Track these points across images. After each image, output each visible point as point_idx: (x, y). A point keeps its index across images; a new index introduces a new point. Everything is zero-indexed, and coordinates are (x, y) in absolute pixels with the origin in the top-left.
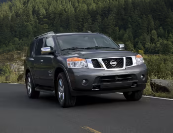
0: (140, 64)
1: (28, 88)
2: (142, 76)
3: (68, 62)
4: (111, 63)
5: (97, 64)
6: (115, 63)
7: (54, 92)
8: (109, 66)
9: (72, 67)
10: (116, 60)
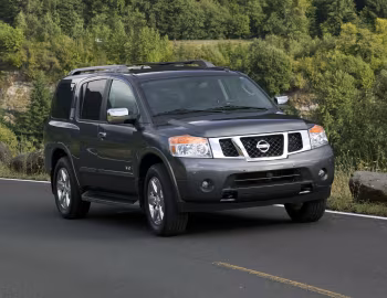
0: (318, 145)
1: (60, 194)
2: (322, 172)
3: (171, 145)
4: (258, 146)
5: (229, 148)
6: (267, 146)
7: (137, 203)
8: (254, 153)
9: (179, 154)
10: (267, 139)
